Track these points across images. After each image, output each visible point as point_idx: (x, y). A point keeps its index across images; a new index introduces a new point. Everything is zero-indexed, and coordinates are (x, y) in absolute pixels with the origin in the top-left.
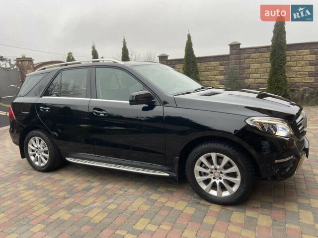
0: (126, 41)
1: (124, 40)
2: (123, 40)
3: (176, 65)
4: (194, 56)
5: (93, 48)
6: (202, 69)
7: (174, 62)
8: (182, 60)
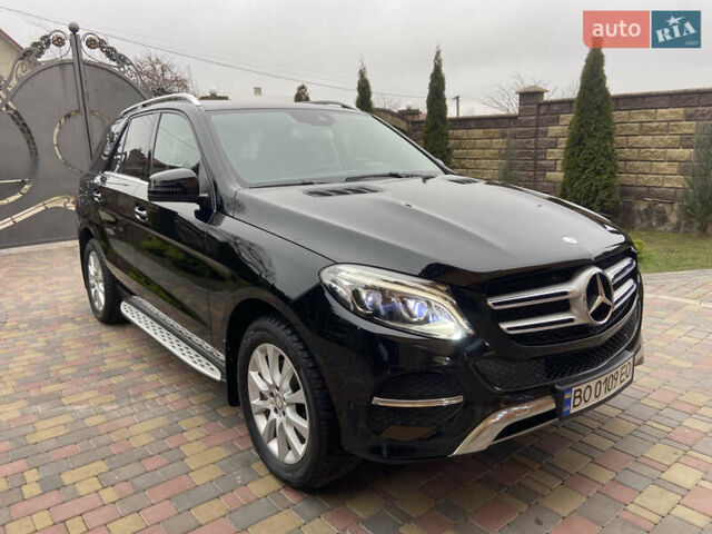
0: (442, 56)
1: (438, 53)
2: (434, 54)
3: (562, 116)
4: (604, 92)
5: (362, 74)
6: (631, 129)
7: (556, 108)
8: (570, 102)
